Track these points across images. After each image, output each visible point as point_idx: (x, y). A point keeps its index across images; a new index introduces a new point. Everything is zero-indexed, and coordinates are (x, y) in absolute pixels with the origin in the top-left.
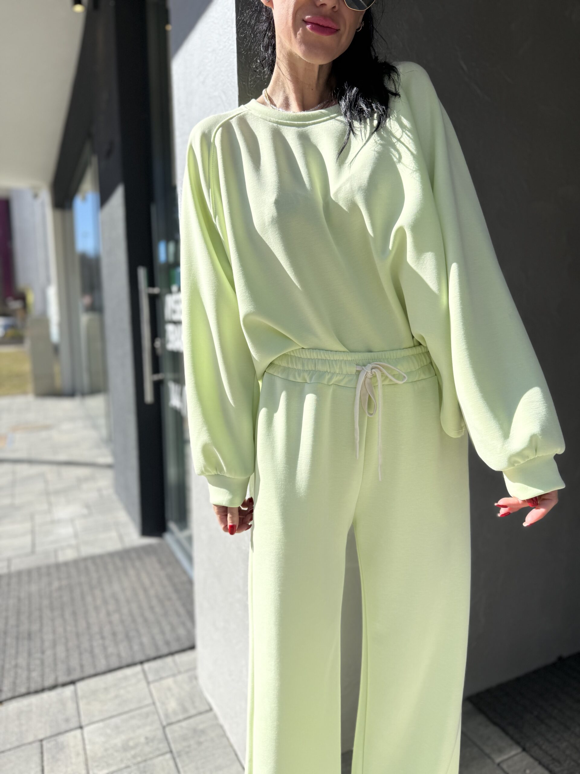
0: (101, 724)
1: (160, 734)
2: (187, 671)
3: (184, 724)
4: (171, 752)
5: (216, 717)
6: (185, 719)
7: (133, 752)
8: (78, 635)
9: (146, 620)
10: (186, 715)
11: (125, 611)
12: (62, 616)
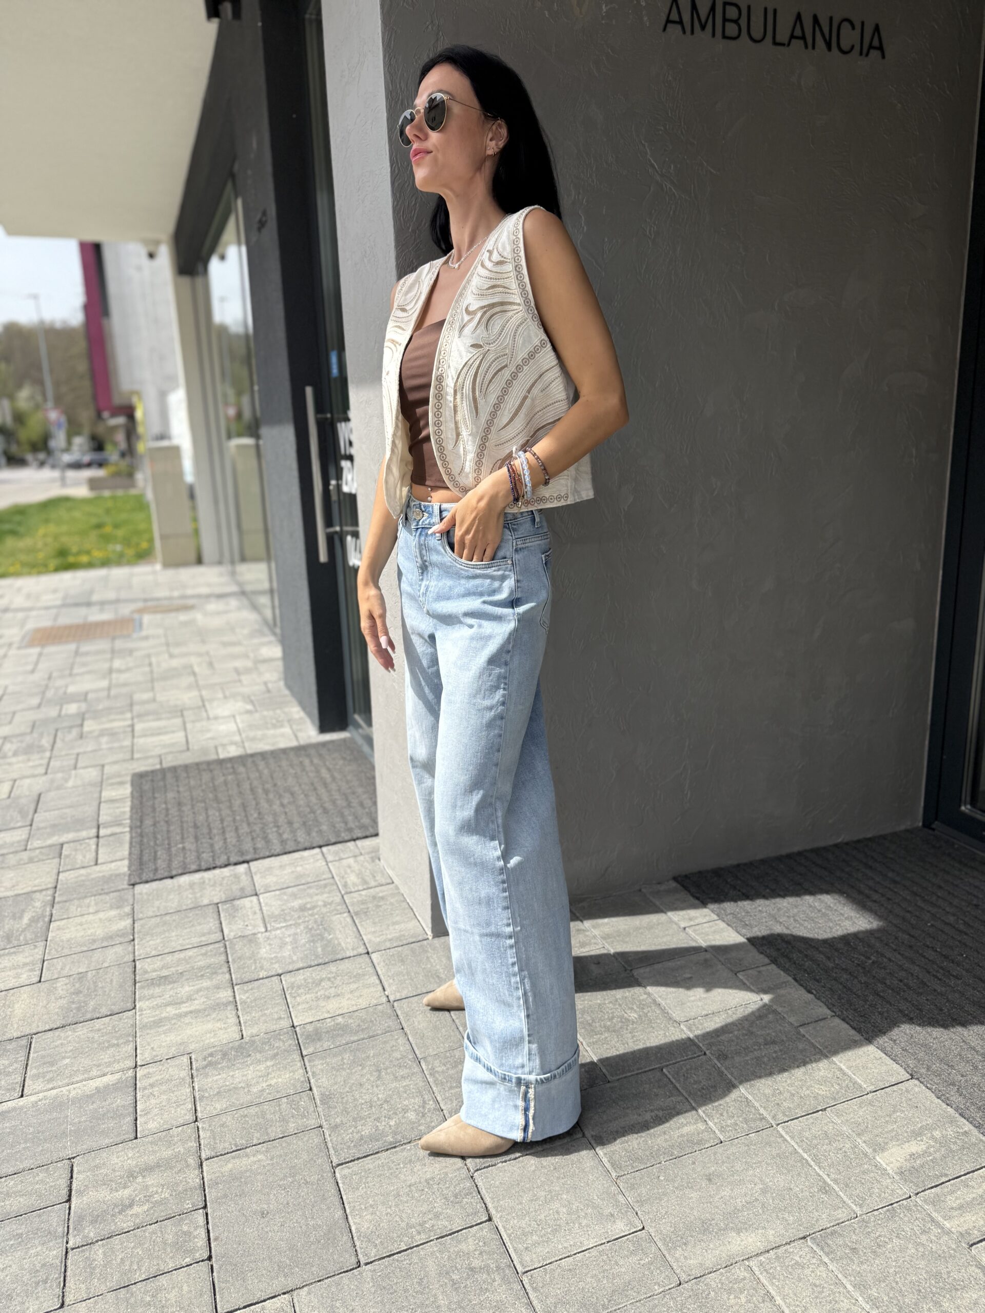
0: (278, 892)
1: (338, 899)
2: (368, 853)
3: (363, 893)
4: (349, 912)
5: (397, 888)
6: (364, 889)
7: (310, 912)
8: (249, 824)
9: (326, 811)
10: (365, 887)
11: (301, 801)
12: (230, 807)
